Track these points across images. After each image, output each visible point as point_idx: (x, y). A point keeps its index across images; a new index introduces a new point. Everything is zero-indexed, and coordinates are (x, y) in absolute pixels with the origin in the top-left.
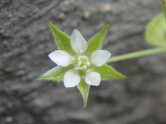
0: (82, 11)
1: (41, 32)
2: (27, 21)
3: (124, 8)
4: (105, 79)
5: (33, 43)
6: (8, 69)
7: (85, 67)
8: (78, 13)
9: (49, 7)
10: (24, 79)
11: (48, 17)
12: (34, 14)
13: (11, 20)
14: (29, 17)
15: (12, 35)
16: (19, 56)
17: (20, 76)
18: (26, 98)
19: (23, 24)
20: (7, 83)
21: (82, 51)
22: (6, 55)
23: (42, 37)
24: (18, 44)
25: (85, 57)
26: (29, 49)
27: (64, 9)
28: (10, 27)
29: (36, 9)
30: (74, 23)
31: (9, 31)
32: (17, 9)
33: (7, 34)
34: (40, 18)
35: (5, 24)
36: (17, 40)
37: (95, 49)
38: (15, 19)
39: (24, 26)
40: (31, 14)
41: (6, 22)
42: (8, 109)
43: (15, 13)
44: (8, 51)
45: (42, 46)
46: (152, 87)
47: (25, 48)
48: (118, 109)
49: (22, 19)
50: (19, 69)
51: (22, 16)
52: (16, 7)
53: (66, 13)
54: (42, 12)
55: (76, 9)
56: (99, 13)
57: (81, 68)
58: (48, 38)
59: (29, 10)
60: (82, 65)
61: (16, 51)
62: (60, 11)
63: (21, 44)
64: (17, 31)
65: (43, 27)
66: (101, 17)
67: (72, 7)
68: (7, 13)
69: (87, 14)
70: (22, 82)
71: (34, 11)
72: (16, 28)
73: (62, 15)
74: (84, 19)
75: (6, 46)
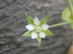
0: (37, 7)
1: (21, 14)
2: (16, 11)
3: (53, 5)
4: (47, 35)
5: (18, 18)
6: (8, 28)
7: (39, 31)
8: (35, 7)
9: (24, 5)
10: (13, 31)
11: (24, 9)
12: (19, 8)
13: (10, 10)
14: (16, 9)
15: (10, 16)
16: (12, 23)
17: (12, 30)
18: (14, 39)
19: (14, 11)
20: (7, 33)
21: (38, 25)
22: (7, 23)
23: (21, 16)
24: (12, 19)
25: (39, 27)
26: (16, 21)
27: (30, 6)
28: (9, 13)
29: (19, 6)
30: (34, 11)
31: (9, 14)
32: (12, 6)
33: (8, 16)
34: (21, 9)
35: (7, 12)
36: (11, 17)
37: (43, 24)
38: (11, 10)
39: (14, 13)
40: (17, 8)
41: (8, 11)
42: (7, 43)
43: (11, 8)
44: (8, 21)
45: (21, 20)
46: (63, 34)
47: (14, 20)
48: (49, 42)
49: (14, 10)
50: (12, 28)
51: (14, 9)
52: (11, 5)
53: (31, 7)
54: (21, 7)
55: (34, 6)
56: (43, 7)
57: (38, 32)
58: (23, 16)
59: (17, 6)
60: (38, 30)
61: (11, 21)
62: (28, 7)
63: (13, 19)
64: (12, 14)
65: (21, 13)
66: (44, 9)
67: (33, 5)
68: (8, 8)
69: (39, 8)
70: (12, 33)
71: (19, 7)
72: (11, 13)
73: (29, 8)
74: (37, 9)
75: (7, 20)
